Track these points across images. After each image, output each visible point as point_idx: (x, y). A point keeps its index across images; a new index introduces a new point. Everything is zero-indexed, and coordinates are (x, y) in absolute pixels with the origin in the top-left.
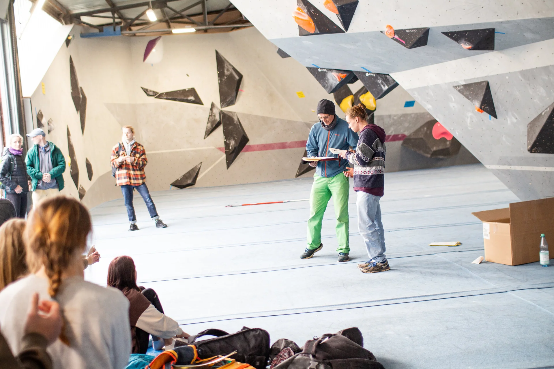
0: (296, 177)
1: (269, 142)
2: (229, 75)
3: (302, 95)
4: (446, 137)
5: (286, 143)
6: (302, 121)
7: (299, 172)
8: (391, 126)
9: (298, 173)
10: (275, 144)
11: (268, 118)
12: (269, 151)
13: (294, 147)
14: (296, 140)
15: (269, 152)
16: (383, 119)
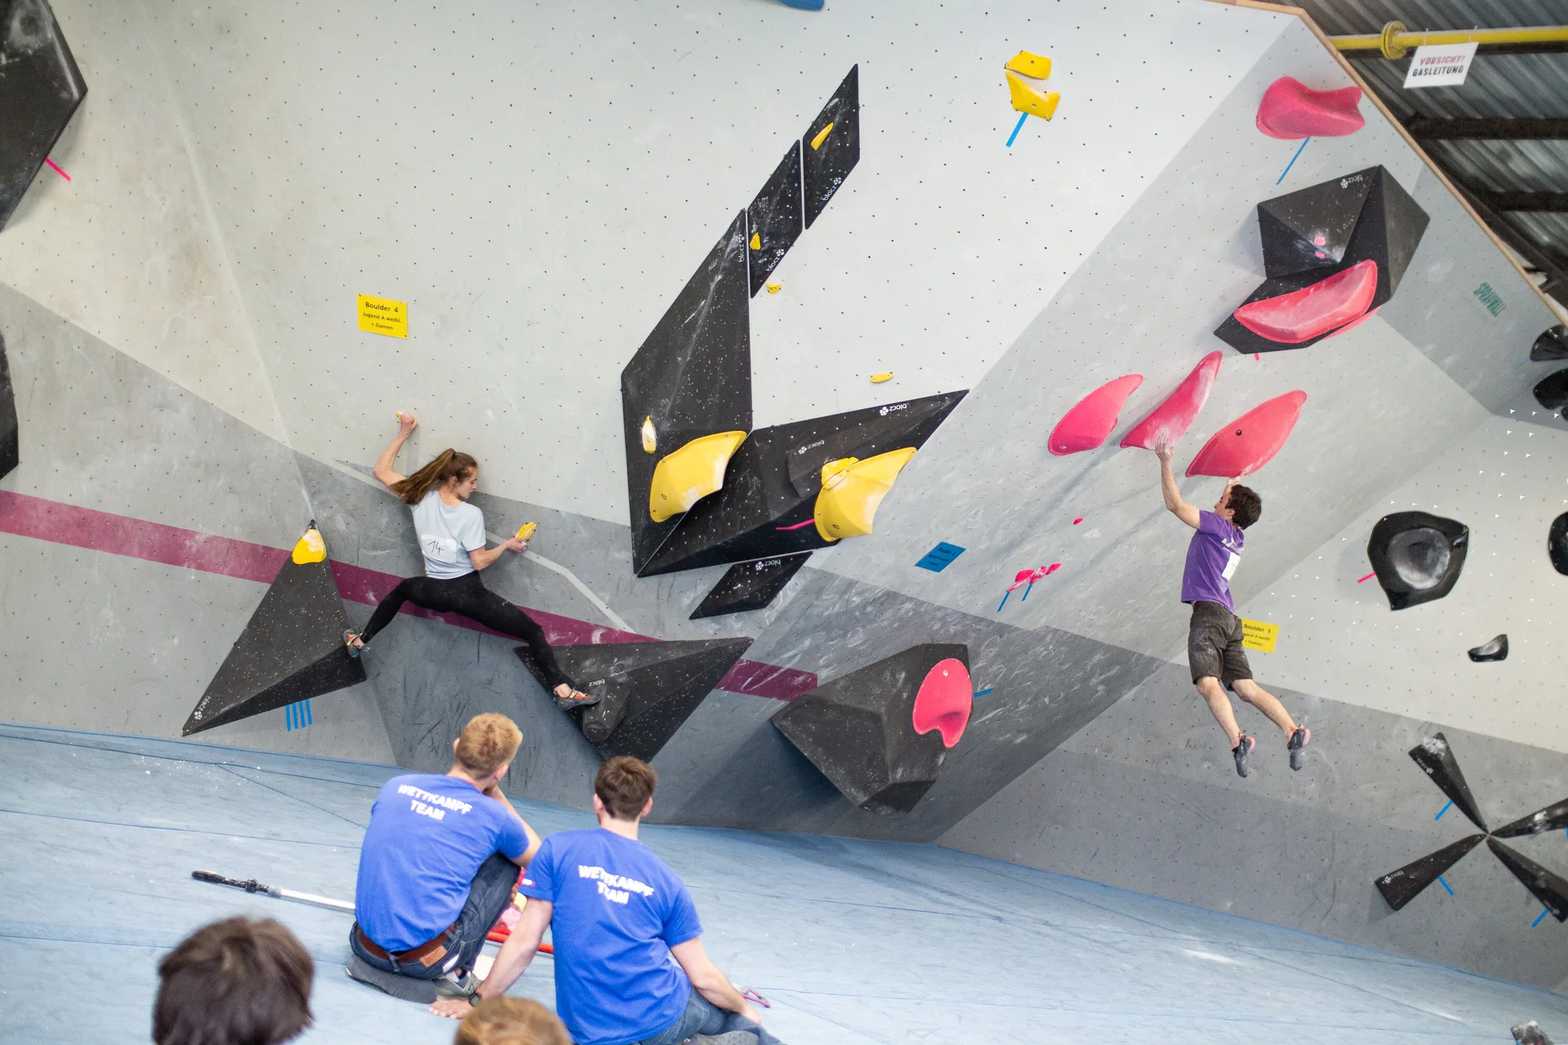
0: (185, 734)
1: (114, 506)
2: (30, 52)
3: (396, 320)
4: (944, 734)
5: (189, 534)
6: (290, 446)
7: (208, 707)
8: (815, 629)
9: (198, 716)
10: (136, 521)
11: (143, 371)
12: (98, 554)
13: (215, 571)
14: (237, 533)
15: (98, 562)
16: (819, 592)
